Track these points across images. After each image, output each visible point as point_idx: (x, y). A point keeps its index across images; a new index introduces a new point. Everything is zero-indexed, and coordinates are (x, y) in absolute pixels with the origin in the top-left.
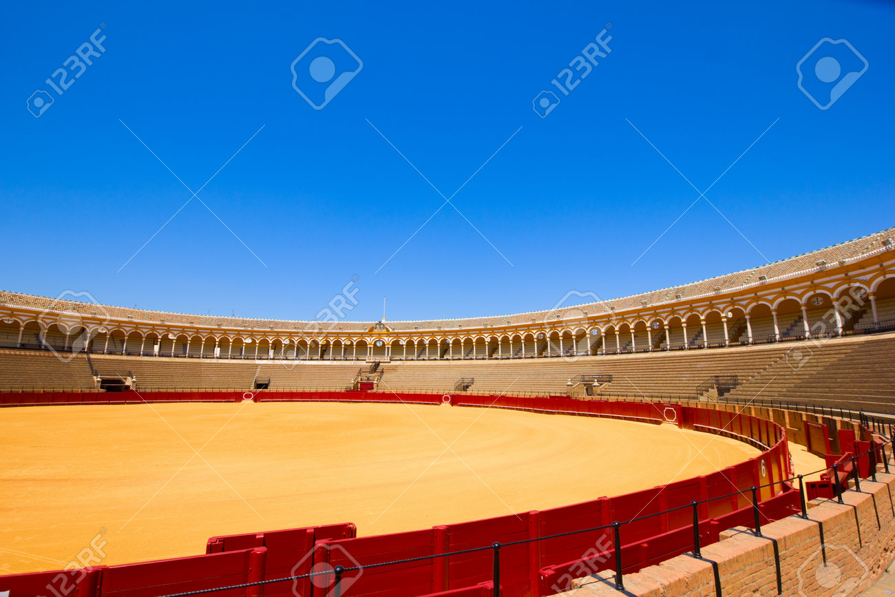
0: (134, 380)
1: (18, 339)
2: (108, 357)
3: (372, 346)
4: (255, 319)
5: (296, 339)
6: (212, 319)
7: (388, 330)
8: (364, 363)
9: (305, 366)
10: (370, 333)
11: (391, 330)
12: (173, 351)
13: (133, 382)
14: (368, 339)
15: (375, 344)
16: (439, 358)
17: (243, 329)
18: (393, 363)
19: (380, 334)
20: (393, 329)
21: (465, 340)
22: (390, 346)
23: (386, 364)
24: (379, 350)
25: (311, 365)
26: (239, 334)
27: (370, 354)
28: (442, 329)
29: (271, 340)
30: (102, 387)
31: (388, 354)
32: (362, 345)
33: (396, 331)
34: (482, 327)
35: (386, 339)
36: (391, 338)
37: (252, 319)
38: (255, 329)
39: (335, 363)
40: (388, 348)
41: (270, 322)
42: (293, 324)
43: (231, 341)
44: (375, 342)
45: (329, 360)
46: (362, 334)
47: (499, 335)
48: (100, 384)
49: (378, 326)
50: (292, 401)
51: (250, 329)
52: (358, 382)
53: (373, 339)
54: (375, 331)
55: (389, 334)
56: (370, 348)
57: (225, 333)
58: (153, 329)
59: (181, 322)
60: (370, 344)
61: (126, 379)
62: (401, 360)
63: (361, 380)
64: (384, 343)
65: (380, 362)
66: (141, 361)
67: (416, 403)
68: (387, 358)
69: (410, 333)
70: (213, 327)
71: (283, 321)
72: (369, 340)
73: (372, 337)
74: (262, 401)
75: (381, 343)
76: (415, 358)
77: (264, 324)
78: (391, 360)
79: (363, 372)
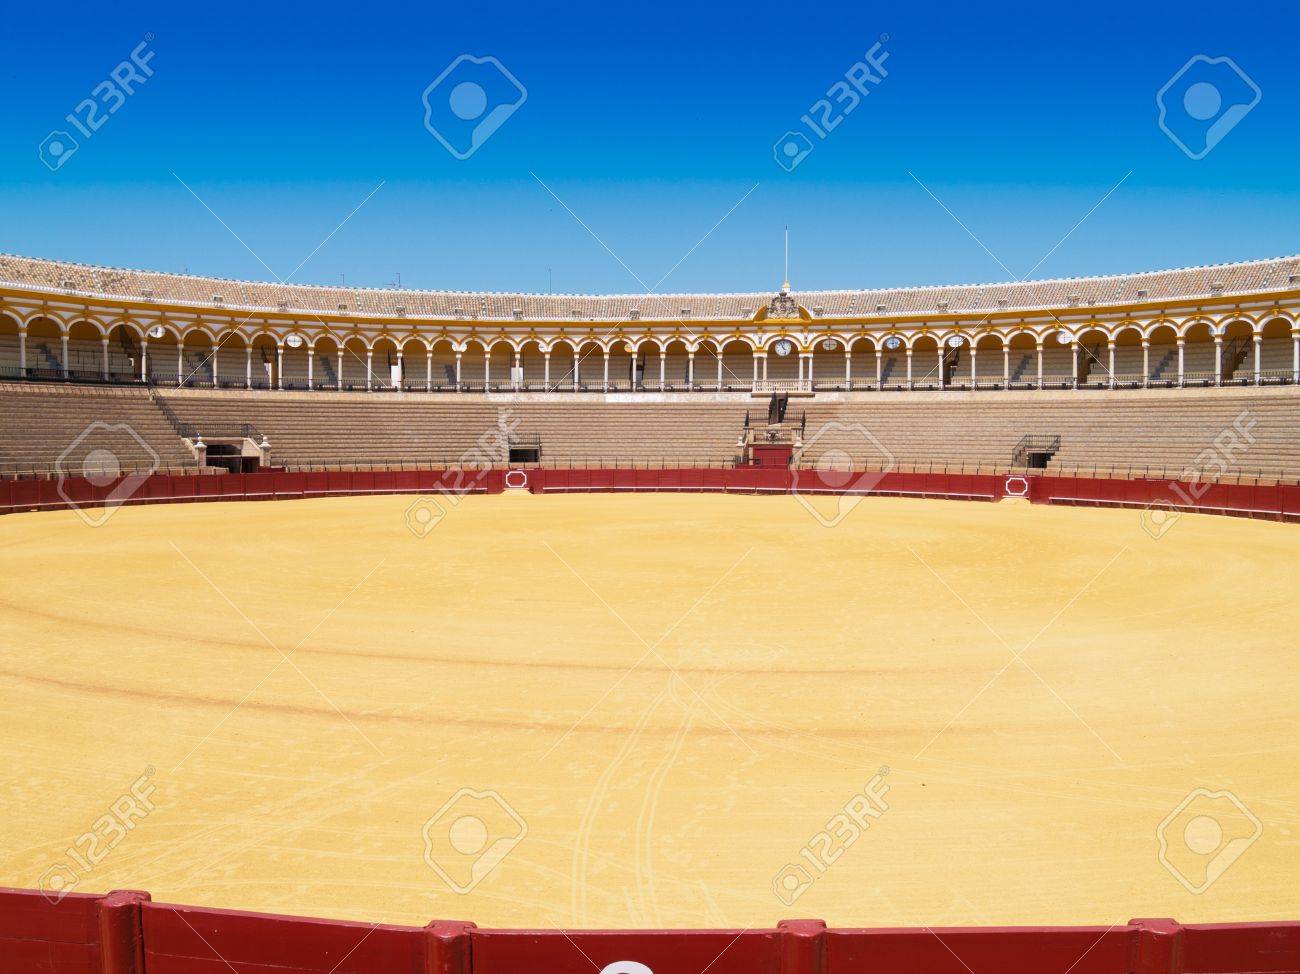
0: (265, 444)
1: (19, 360)
2: (188, 393)
3: (765, 355)
4: (474, 294)
5: (577, 340)
6: (380, 298)
7: (803, 314)
8: (746, 398)
9: (607, 407)
10: (760, 323)
11: (812, 314)
12: (311, 377)
13: (266, 449)
14: (755, 337)
15: (772, 351)
16: (941, 385)
17: (452, 318)
18: (820, 397)
19: (783, 325)
20: (818, 312)
21: (1013, 340)
22: (811, 355)
23: (804, 400)
24: (783, 365)
25: (619, 404)
26: (444, 332)
27: (760, 375)
28: (951, 312)
29: (517, 344)
30: (210, 462)
31: (806, 375)
32: (739, 353)
33: (826, 317)
34: (1064, 306)
35: (800, 336)
36: (811, 336)
37: (466, 294)
38: (481, 318)
39: (675, 398)
40: (806, 360)
41: (511, 301)
42: (562, 302)
43: (430, 347)
44: (773, 345)
45: (659, 390)
46: (737, 325)
47: (1111, 326)
48: (204, 455)
49: (778, 305)
50: (614, 491)
51: (468, 318)
52: (749, 446)
53: (766, 337)
54: (772, 317)
55: (806, 325)
56: (760, 360)
57: (414, 331)
58: (265, 326)
59: (317, 306)
60: (760, 350)
61: (241, 442)
62: (838, 390)
63: (755, 440)
64: (794, 346)
65: (787, 396)
66: (253, 401)
67: (928, 496)
68: (801, 385)
69: (863, 322)
70: (387, 316)
71: (538, 296)
72: (757, 341)
73: (765, 332)
74: (547, 492)
75: (788, 348)
76: (878, 385)
77: (497, 307)
78: (814, 390)
79: (755, 420)
